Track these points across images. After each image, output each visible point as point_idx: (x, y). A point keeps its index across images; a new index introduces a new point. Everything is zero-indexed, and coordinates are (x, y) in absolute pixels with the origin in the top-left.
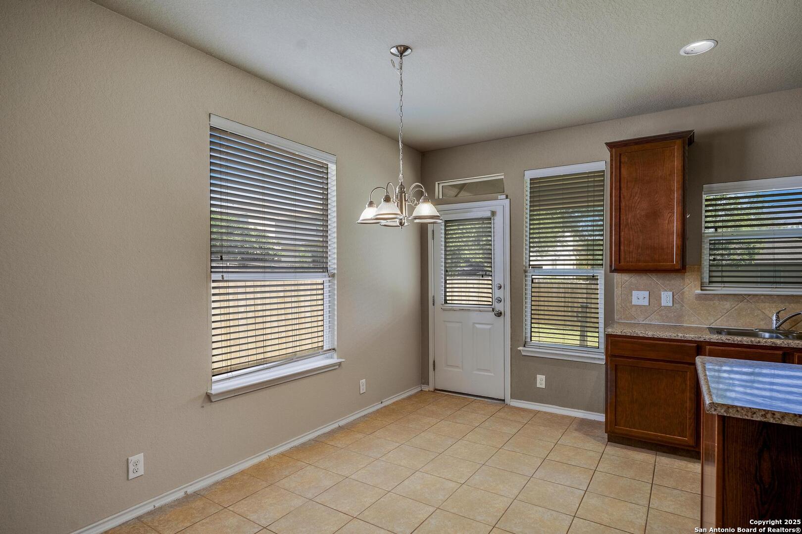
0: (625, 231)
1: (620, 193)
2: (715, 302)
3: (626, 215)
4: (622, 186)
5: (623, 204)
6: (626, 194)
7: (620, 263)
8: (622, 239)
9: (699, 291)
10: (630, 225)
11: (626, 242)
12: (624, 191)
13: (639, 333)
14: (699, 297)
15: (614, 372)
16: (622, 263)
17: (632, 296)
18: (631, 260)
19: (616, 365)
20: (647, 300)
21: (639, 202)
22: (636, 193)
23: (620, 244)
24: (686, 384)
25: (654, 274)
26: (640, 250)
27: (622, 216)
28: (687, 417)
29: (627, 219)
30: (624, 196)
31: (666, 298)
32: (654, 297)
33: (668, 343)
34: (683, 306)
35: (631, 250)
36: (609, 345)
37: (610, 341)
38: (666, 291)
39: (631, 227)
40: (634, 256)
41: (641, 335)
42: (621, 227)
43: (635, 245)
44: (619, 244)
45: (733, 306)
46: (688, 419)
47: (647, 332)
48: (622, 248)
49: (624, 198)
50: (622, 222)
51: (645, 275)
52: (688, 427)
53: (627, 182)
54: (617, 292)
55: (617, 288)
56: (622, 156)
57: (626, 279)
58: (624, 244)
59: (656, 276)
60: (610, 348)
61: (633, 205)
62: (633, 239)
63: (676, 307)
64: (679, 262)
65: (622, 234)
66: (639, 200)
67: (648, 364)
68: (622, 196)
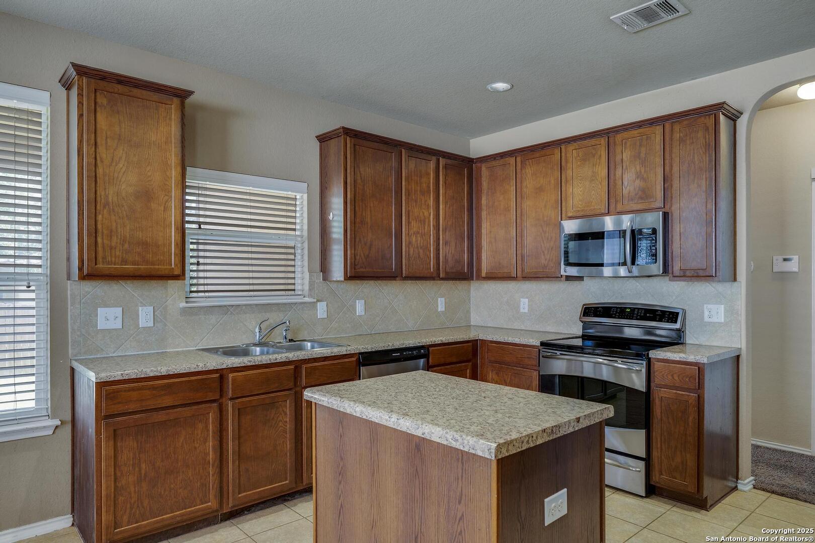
0: (103, 215)
1: (95, 152)
2: (200, 316)
3: (105, 189)
4: (99, 140)
5: (100, 171)
6: (104, 156)
7: (96, 264)
8: (99, 226)
9: (183, 304)
10: (111, 205)
11: (105, 232)
12: (101, 149)
13: (148, 370)
14: (184, 311)
15: (111, 443)
16: (100, 266)
17: (97, 315)
18: (113, 259)
19: (115, 430)
20: (119, 320)
21: (124, 172)
22: (120, 158)
23: (96, 233)
24: (208, 431)
25: (129, 282)
26: (126, 246)
27: (98, 189)
28: (210, 474)
29: (107, 196)
30: (101, 158)
31: (145, 316)
32: (130, 315)
33: (187, 379)
34: (166, 325)
35: (113, 244)
36: (104, 399)
37: (104, 393)
38: (146, 306)
39: (113, 210)
40: (118, 253)
41: (152, 375)
42: (98, 207)
43: (119, 237)
44: (94, 233)
45: (218, 320)
46: (211, 475)
47: (159, 369)
48: (99, 240)
49: (102, 162)
50: (98, 199)
51: (117, 284)
52: (211, 487)
53: (107, 138)
54: (72, 311)
55: (71, 306)
56: (98, 94)
57: (87, 289)
58: (103, 235)
59: (131, 285)
60: (104, 405)
61: (116, 175)
62: (116, 227)
63: (157, 327)
64: (179, 265)
65: (100, 217)
66: (124, 169)
67: (161, 416)
68: (98, 158)
